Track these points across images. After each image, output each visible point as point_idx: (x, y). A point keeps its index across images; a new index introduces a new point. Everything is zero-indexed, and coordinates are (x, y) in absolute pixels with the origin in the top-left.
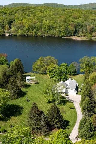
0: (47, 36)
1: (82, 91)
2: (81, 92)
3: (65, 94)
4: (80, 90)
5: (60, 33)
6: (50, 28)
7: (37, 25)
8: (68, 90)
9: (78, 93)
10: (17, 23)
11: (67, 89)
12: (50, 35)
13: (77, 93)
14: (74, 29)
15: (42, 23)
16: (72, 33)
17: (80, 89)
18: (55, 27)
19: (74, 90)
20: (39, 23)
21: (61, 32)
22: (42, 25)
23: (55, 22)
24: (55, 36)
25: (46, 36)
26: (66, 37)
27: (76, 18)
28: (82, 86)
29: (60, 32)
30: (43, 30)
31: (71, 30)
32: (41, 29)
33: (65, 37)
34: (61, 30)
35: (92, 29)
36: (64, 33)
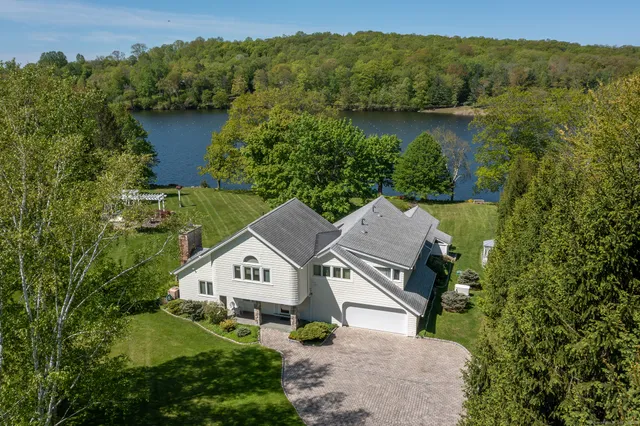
0: (366, 110)
1: (483, 301)
2: (478, 312)
3: (302, 323)
4: (462, 289)
5: (411, 97)
6: (379, 81)
7: (334, 75)
8: (330, 279)
9: (441, 321)
10: (273, 70)
11: (321, 271)
12: (377, 106)
13: (426, 325)
14: (460, 83)
15: (350, 67)
16: (455, 97)
17: (467, 280)
18: (396, 79)
19: (400, 283)
20: (340, 67)
21: (414, 92)
22: (353, 74)
23: (397, 63)
24: (392, 108)
25: (362, 106)
26: (430, 111)
27: (470, 54)
28: (485, 260)
29: (412, 93)
30: (353, 87)
31: (449, 85)
32: (348, 85)
33: (427, 111)
34: (414, 87)
35: (527, 79)
36: (425, 94)
